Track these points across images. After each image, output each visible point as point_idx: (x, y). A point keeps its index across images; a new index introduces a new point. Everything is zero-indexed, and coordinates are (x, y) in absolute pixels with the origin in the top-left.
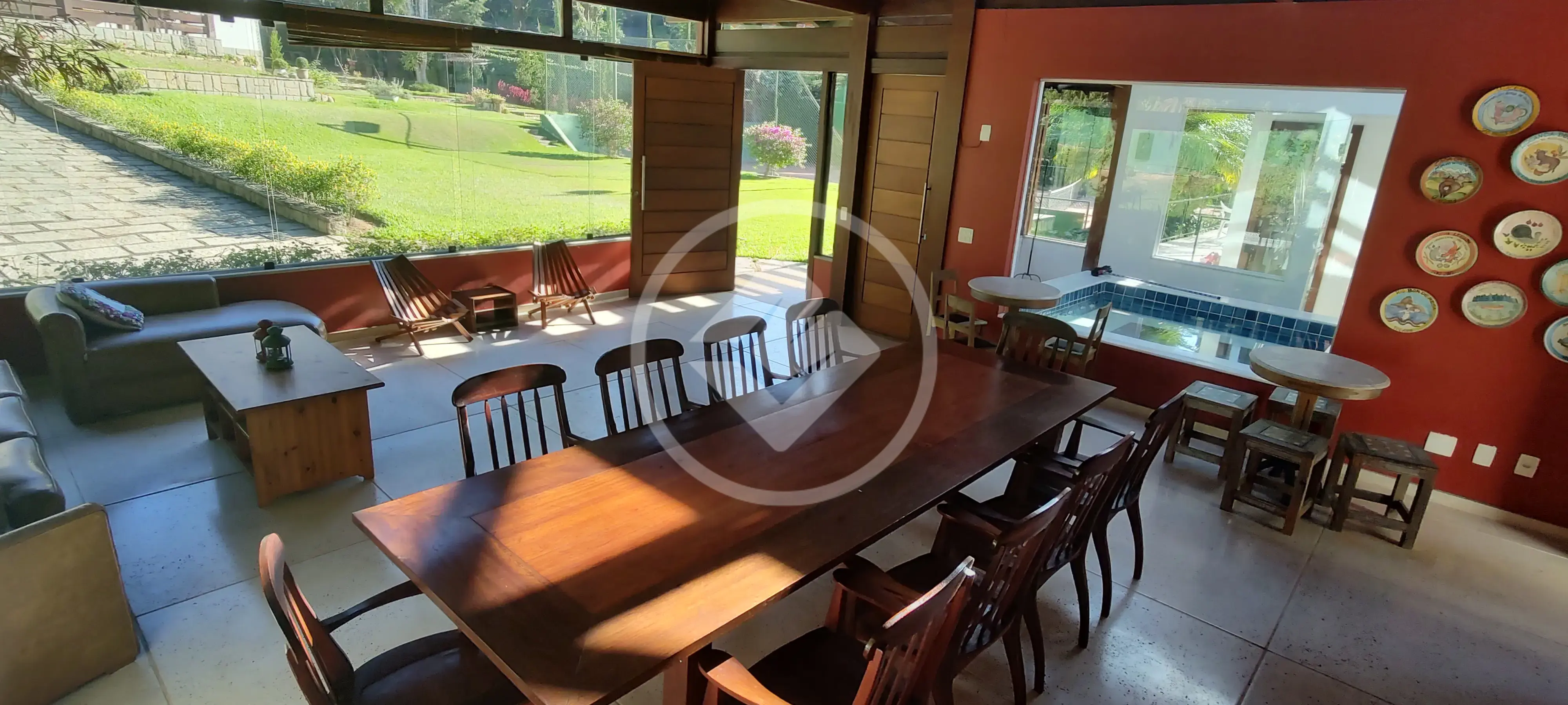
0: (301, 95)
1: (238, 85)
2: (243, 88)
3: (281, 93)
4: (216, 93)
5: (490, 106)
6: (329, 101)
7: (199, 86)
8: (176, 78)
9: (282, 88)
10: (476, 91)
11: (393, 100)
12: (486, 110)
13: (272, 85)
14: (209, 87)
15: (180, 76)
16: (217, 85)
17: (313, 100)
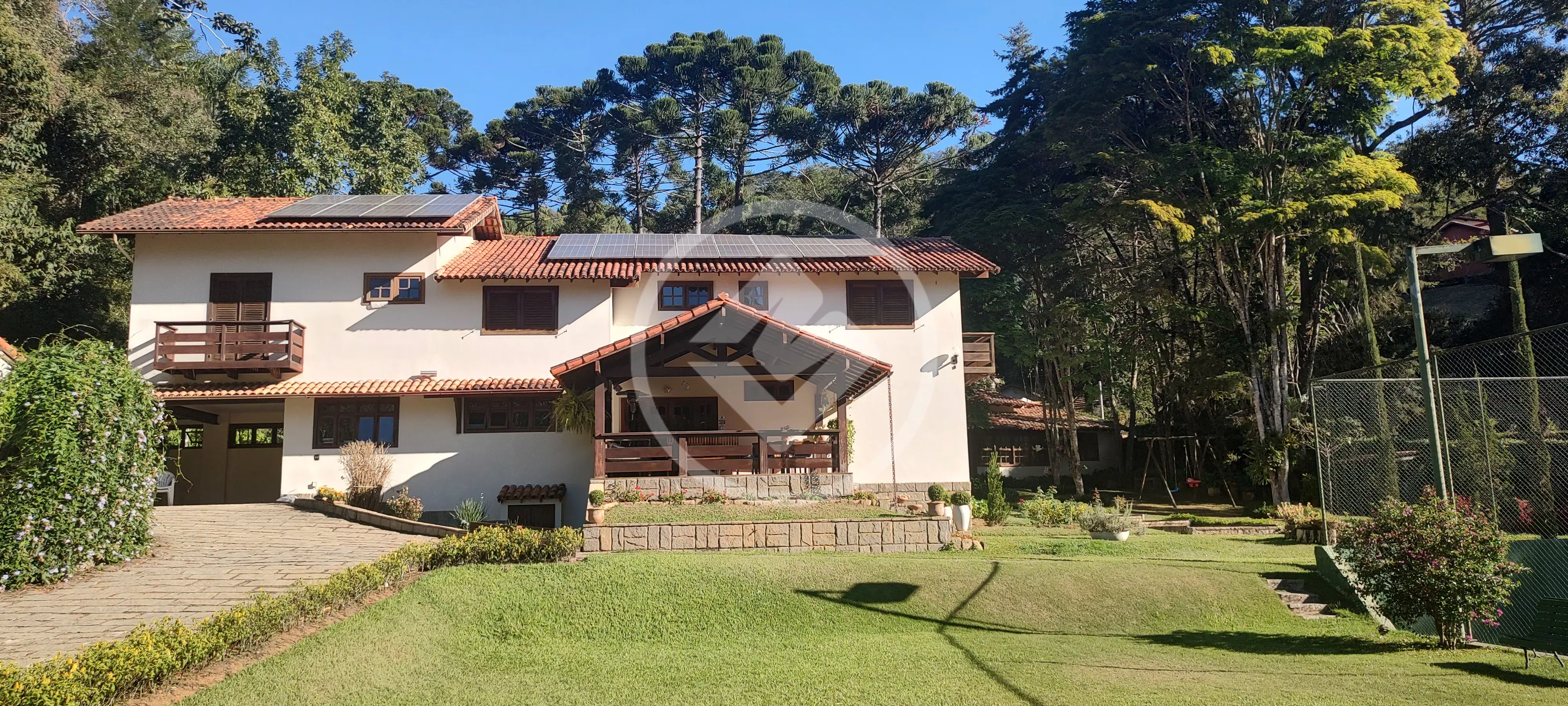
0: (928, 542)
1: (836, 534)
2: (842, 539)
3: (897, 540)
4: (805, 549)
5: (1308, 535)
6: (973, 547)
7: (783, 541)
8: (754, 532)
9: (900, 534)
10: (1287, 509)
11: (1115, 539)
12: (1301, 542)
13: (885, 531)
14: (795, 541)
15: (760, 528)
16: (808, 537)
17: (946, 548)
